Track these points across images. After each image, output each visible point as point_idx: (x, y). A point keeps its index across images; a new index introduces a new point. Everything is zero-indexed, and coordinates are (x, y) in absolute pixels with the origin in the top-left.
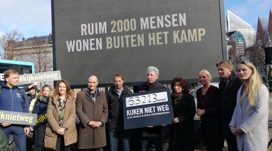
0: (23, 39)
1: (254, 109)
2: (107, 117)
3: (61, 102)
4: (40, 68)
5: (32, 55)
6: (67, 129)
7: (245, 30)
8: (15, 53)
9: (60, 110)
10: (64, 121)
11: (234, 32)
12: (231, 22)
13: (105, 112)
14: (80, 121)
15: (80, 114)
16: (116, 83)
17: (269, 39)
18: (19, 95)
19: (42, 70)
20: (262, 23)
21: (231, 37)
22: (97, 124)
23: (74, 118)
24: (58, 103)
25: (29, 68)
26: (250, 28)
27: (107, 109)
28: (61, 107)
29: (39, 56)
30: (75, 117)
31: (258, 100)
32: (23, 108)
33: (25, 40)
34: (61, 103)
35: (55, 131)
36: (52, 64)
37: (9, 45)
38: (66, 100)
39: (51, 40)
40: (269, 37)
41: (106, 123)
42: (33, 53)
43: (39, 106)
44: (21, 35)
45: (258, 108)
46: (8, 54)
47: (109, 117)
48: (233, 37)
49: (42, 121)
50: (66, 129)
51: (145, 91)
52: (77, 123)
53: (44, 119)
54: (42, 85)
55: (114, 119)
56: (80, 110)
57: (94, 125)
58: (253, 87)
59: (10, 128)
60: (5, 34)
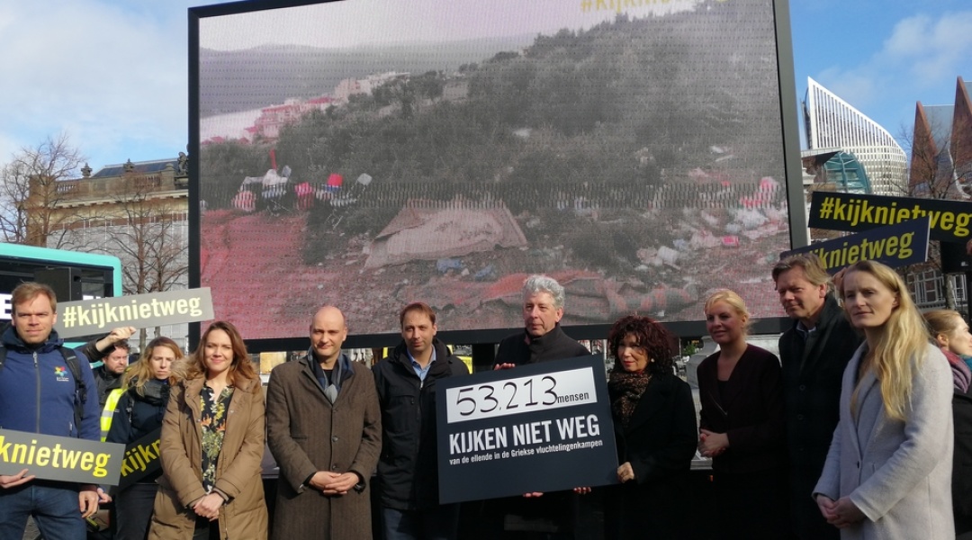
0: (87, 171)
1: (902, 432)
2: (379, 455)
3: (211, 399)
4: (143, 275)
5: (116, 228)
6: (231, 498)
7: (870, 147)
8: (52, 219)
9: (208, 430)
10: (221, 469)
11: (833, 154)
12: (820, 119)
13: (372, 437)
14: (281, 471)
15: (281, 446)
16: (410, 335)
17: (954, 181)
18: (62, 374)
19: (148, 284)
20: (929, 123)
21: (820, 174)
22: (341, 483)
23: (257, 458)
24: (202, 404)
25: (102, 275)
26: (888, 142)
27: (379, 428)
28: (213, 419)
29: (138, 233)
30: (262, 454)
31: (913, 401)
32: (78, 419)
33: (92, 173)
34: (212, 402)
35: (188, 506)
36: (183, 260)
37: (33, 193)
38: (229, 391)
39: (185, 175)
40: (955, 174)
41: (372, 479)
42: (120, 222)
43: (133, 415)
44: (79, 156)
45: (916, 429)
46: (31, 223)
47: (382, 457)
48: (829, 172)
49: (144, 468)
50: (227, 499)
51: (513, 365)
52: (268, 477)
53: (148, 461)
54: (145, 336)
55: (400, 465)
56: (282, 431)
57: (331, 486)
58: (897, 354)
59: (26, 492)
60: (21, 154)
